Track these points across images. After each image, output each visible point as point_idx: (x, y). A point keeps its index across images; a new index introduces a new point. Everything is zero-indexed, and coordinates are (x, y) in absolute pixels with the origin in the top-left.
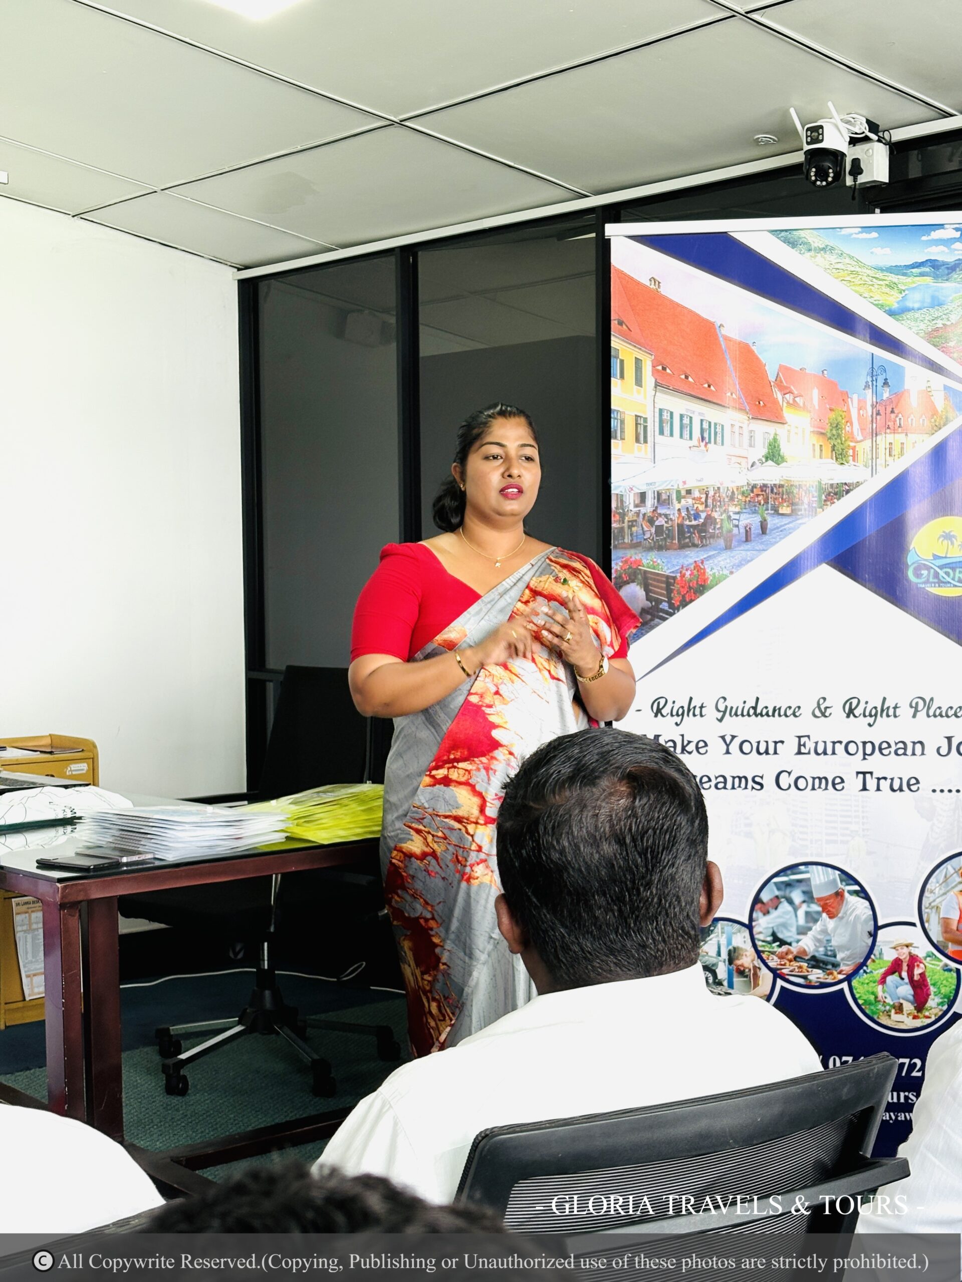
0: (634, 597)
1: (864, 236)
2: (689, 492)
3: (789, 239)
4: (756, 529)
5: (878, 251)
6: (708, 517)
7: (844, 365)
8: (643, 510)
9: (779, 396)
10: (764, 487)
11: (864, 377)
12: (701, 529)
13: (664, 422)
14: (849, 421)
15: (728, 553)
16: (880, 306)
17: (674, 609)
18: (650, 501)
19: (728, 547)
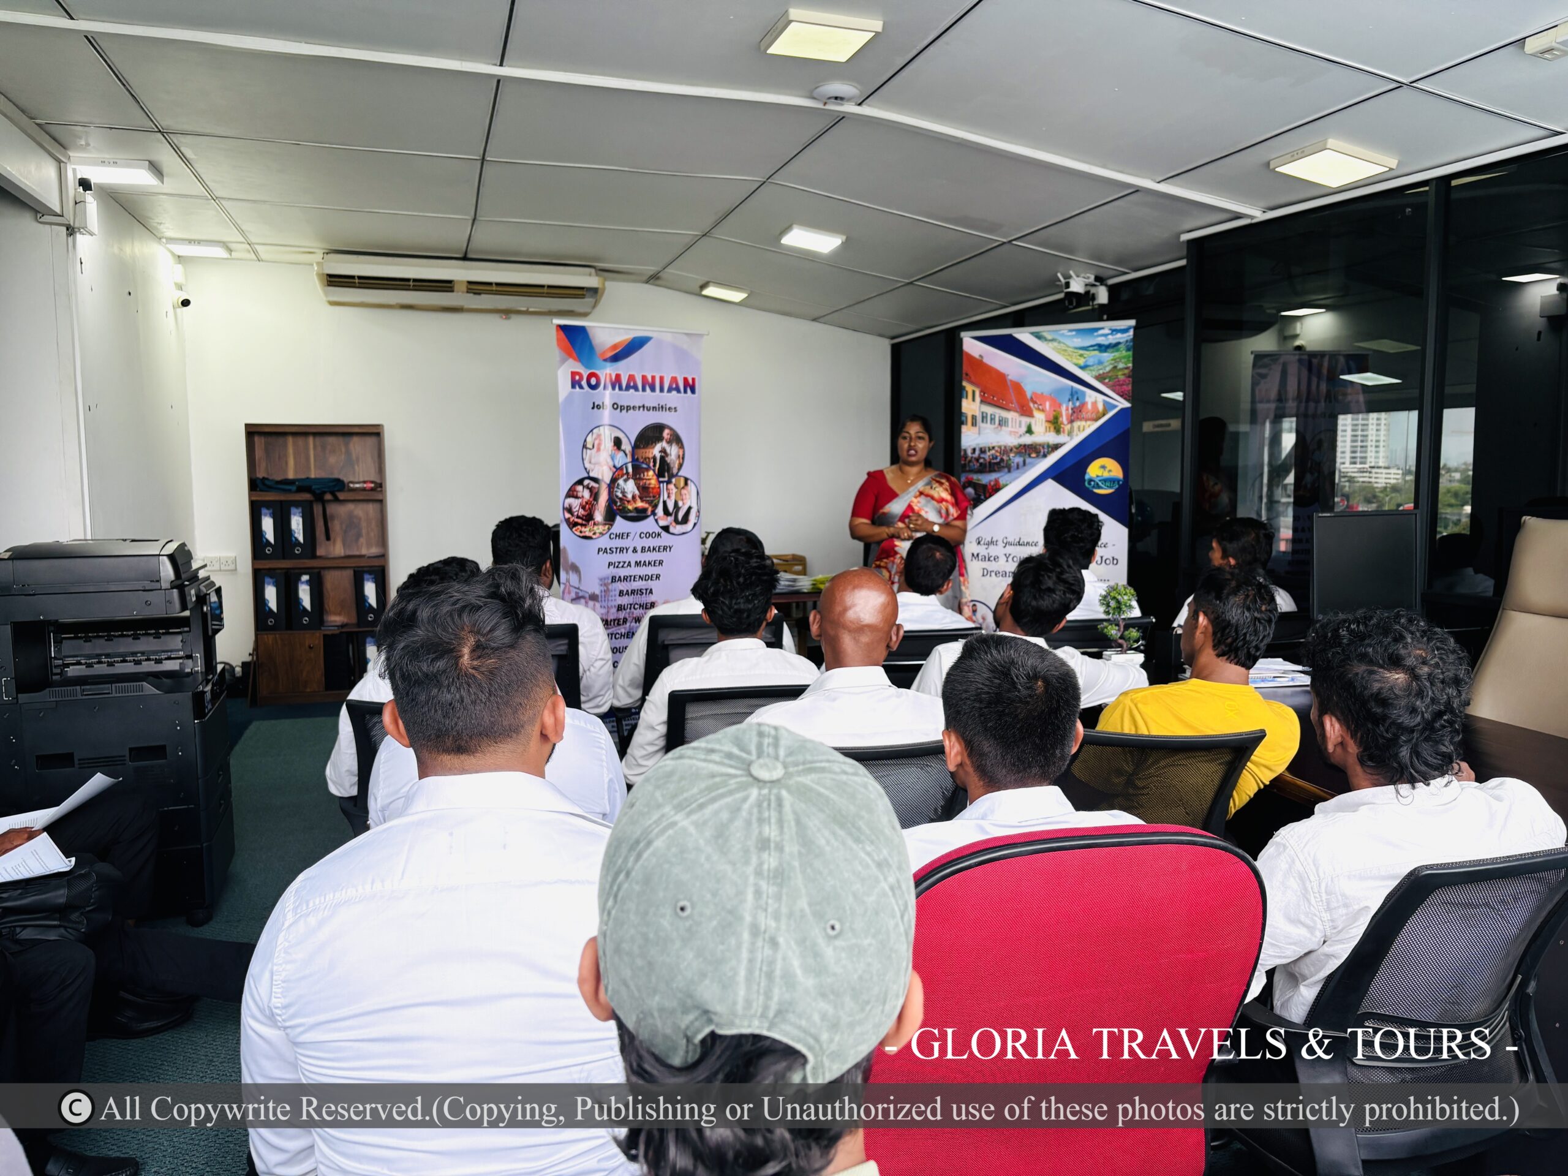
0: (970, 494)
1: (1070, 334)
2: (993, 448)
3: (1038, 336)
4: (1021, 464)
5: (1075, 340)
6: (1002, 460)
7: (1060, 391)
8: (974, 456)
9: (1031, 405)
10: (1025, 446)
11: (1068, 396)
12: (998, 463)
13: (984, 418)
14: (1062, 416)
15: (1009, 475)
16: (1076, 365)
17: (986, 498)
18: (977, 452)
19: (1009, 471)
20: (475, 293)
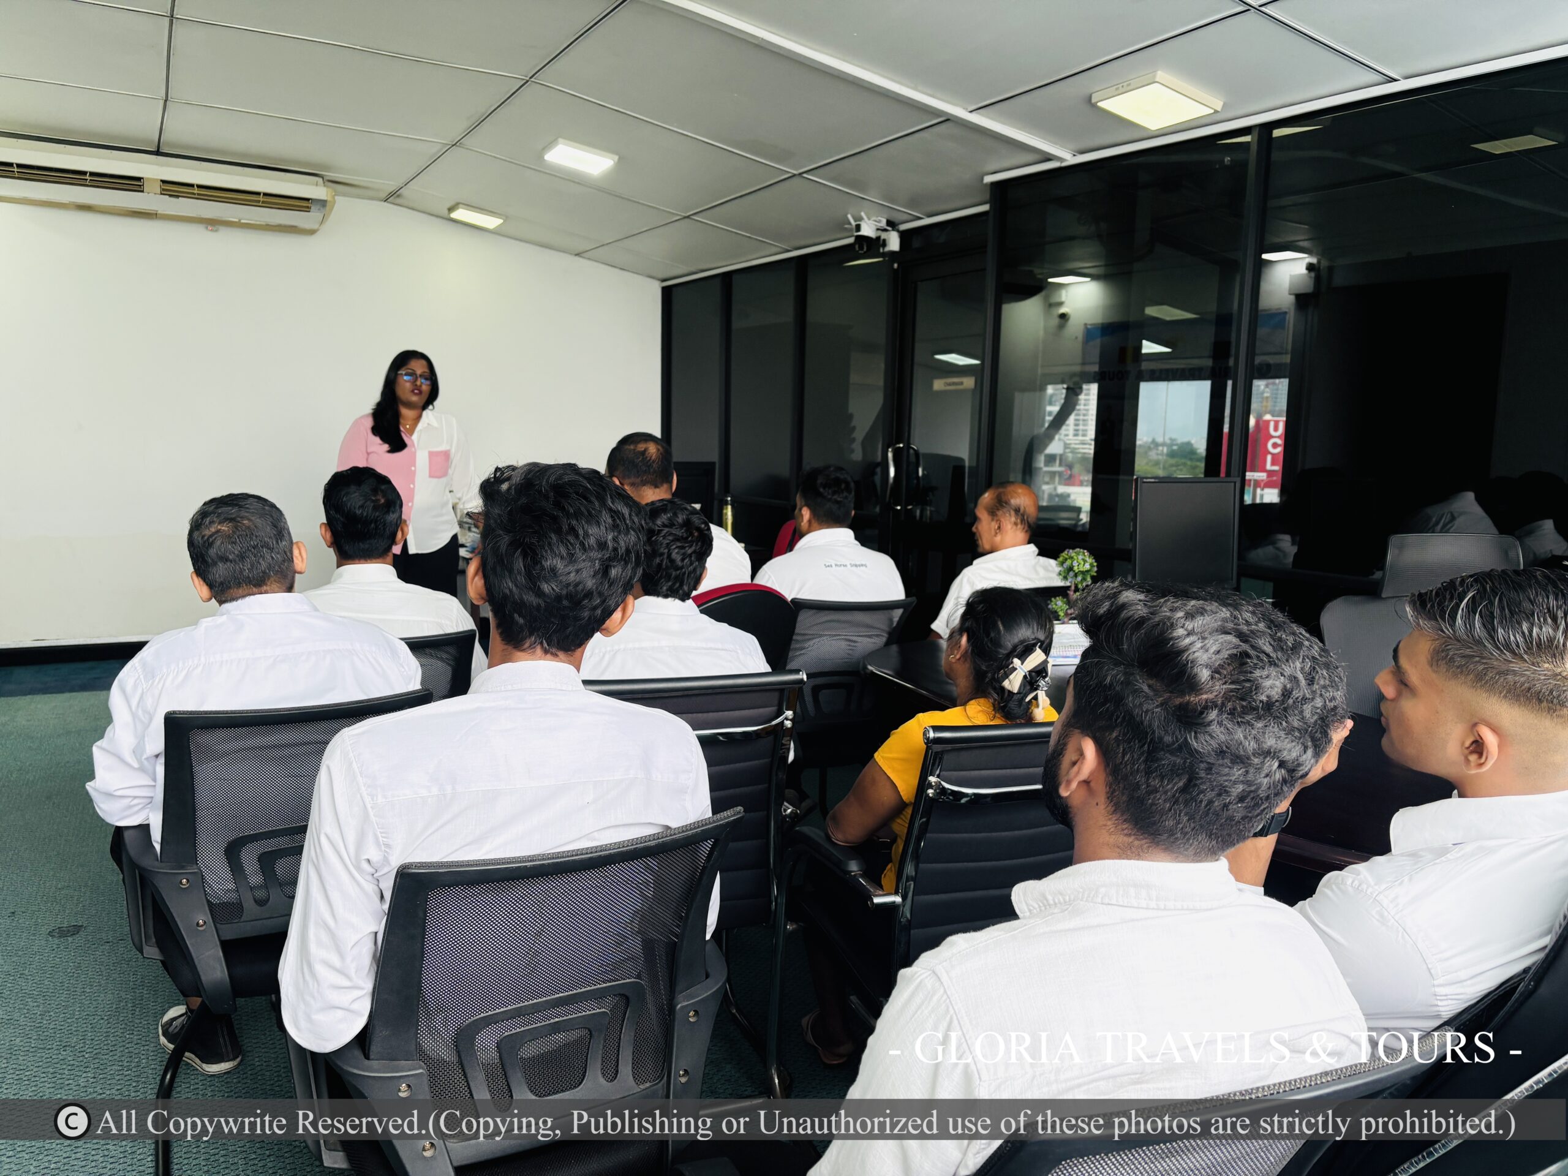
20: (170, 196)
